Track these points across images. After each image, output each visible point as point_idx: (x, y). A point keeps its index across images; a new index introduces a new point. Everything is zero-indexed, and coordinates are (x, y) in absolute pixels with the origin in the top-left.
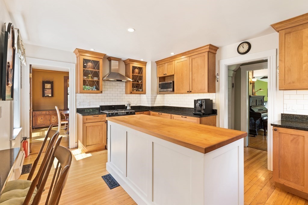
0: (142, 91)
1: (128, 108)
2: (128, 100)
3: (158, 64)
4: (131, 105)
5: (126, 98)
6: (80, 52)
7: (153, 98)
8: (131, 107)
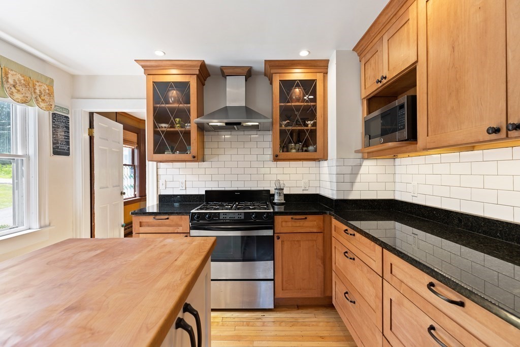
0: (315, 151)
1: (277, 199)
2: (279, 177)
3: (362, 55)
4: (286, 192)
5: (274, 171)
6: (149, 67)
7: (348, 170)
8: (287, 197)
